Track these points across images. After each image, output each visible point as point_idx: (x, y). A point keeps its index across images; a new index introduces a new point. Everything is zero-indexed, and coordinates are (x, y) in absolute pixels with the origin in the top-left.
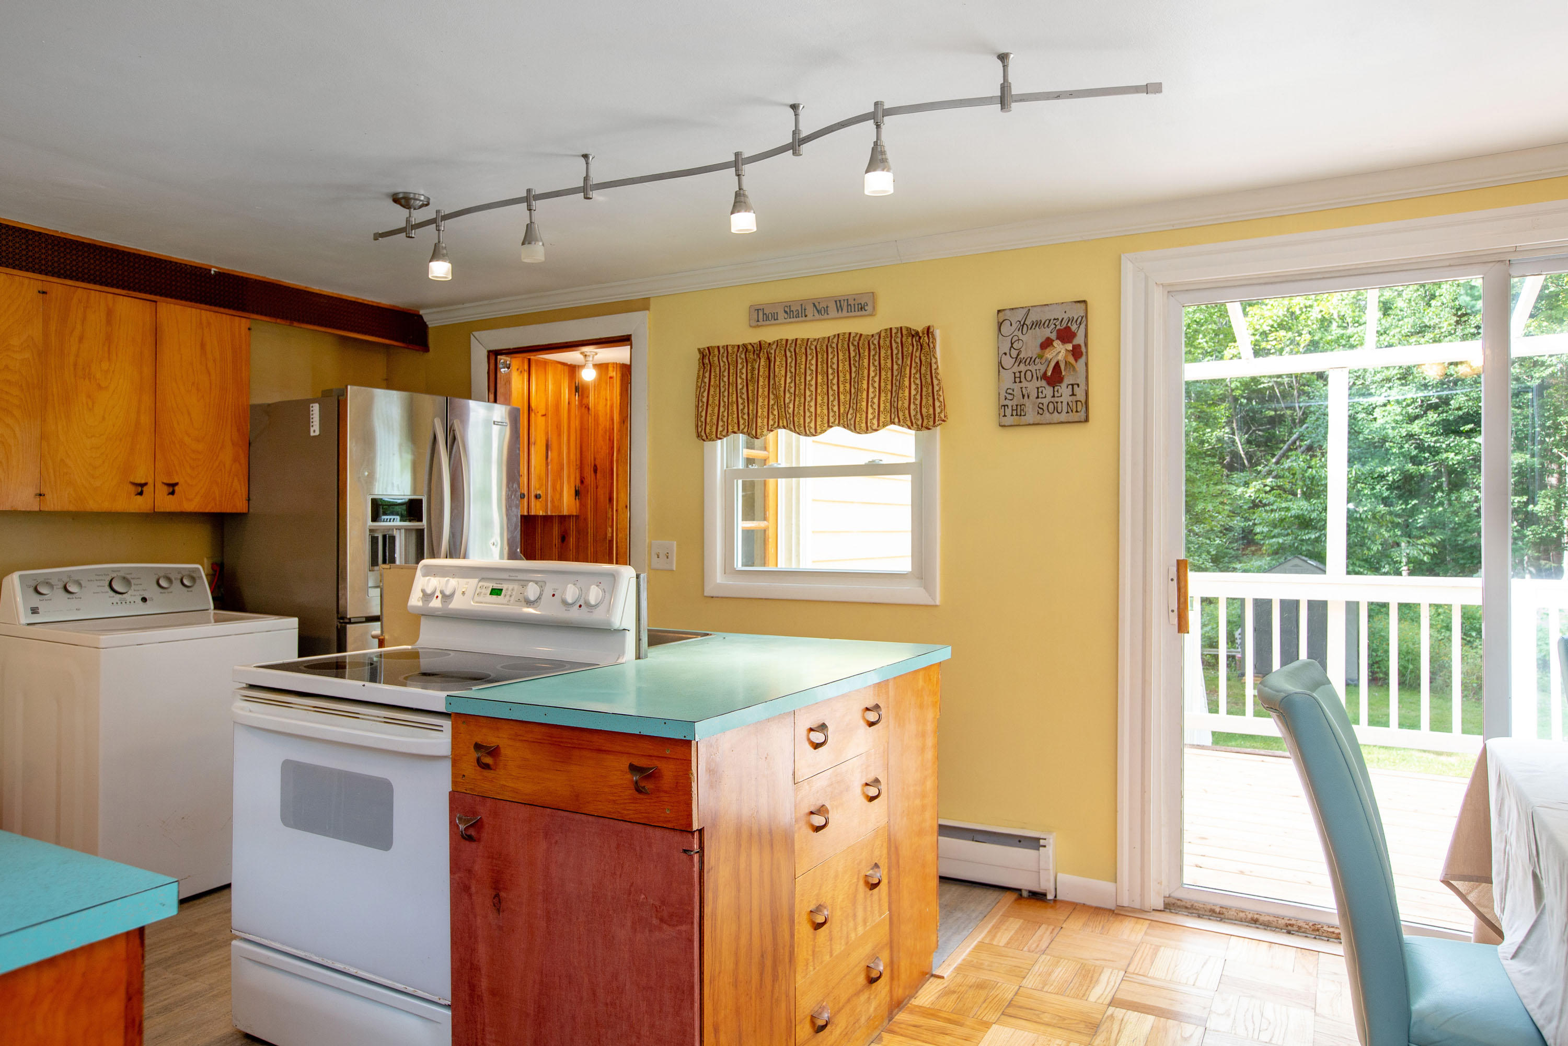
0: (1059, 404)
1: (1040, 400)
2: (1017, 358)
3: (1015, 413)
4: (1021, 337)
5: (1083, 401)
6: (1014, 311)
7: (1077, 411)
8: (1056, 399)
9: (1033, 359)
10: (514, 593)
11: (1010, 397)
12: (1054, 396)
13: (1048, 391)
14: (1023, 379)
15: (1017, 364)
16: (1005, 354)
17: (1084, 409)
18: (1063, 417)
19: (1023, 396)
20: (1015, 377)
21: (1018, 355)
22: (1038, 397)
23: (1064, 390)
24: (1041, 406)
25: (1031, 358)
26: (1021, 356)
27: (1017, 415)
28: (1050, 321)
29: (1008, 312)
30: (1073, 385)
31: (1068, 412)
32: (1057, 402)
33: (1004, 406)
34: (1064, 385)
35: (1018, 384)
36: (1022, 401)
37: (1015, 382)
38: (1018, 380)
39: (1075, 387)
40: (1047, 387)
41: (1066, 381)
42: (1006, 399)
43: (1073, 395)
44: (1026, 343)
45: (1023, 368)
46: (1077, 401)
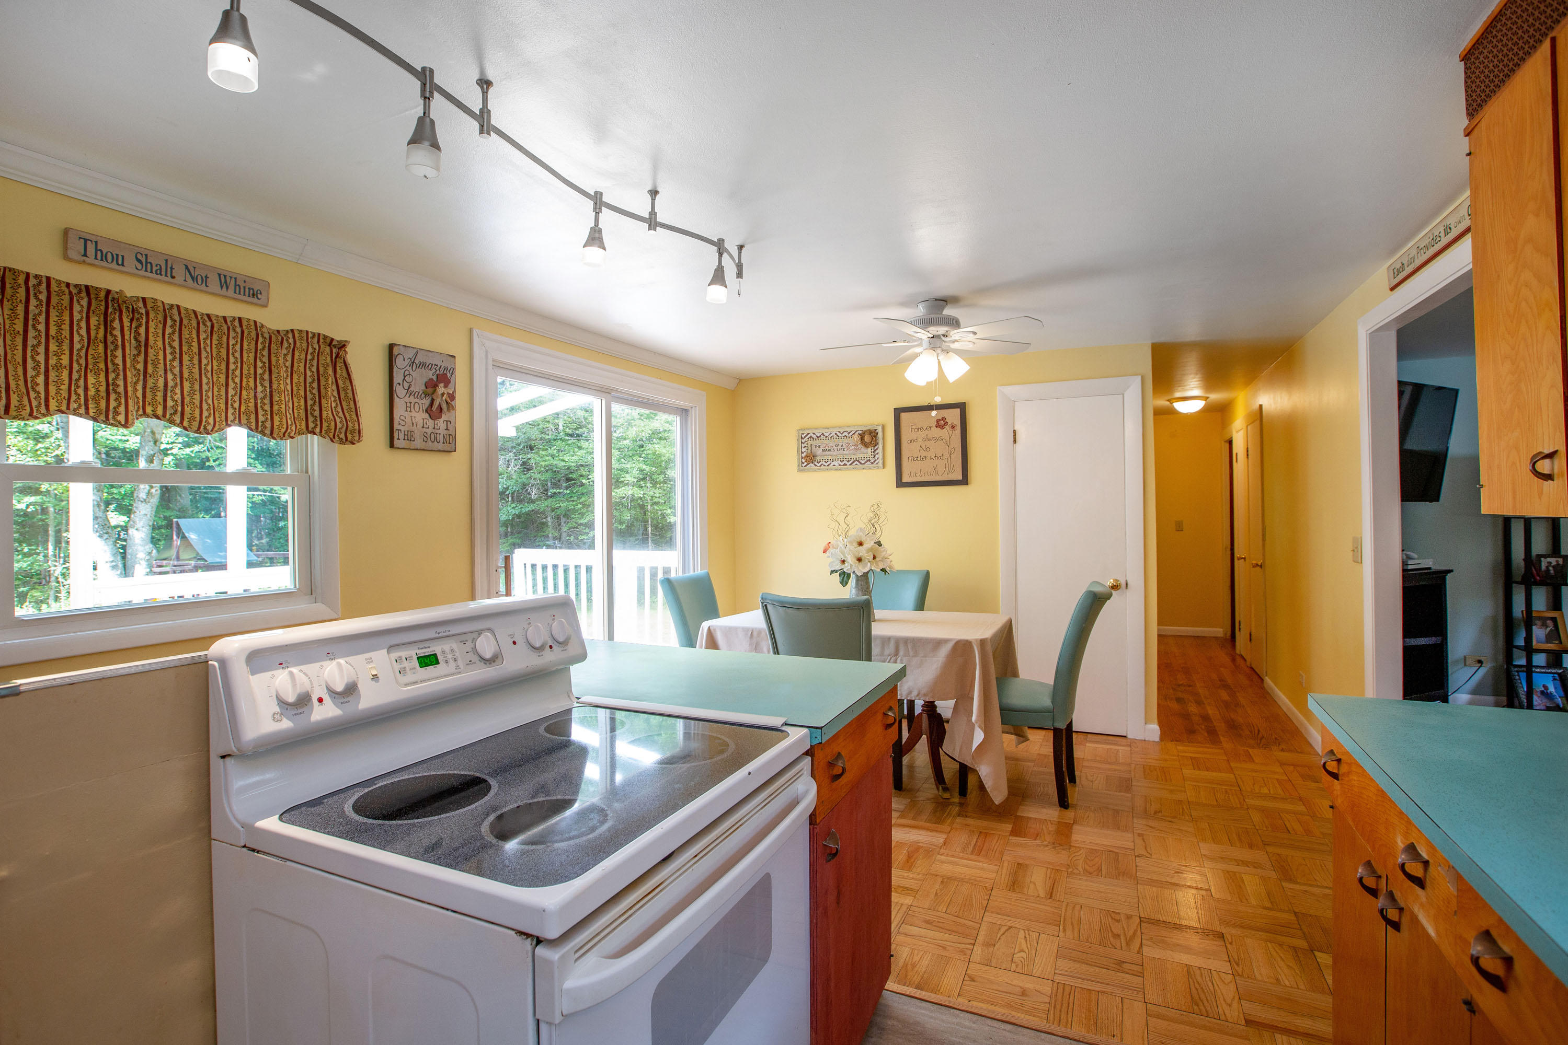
0: (438, 435)
1: (425, 430)
2: (408, 390)
3: (406, 438)
4: (411, 373)
5: (454, 436)
6: (407, 348)
7: (449, 443)
8: (437, 431)
9: (420, 394)
10: (457, 654)
11: (403, 423)
12: (434, 428)
13: (430, 423)
14: (412, 410)
15: (408, 395)
16: (399, 384)
17: (454, 442)
18: (440, 446)
19: (413, 424)
20: (407, 407)
21: (409, 388)
22: (423, 427)
23: (441, 423)
24: (425, 434)
25: (419, 393)
26: (412, 389)
27: (408, 440)
28: (432, 365)
29: (401, 347)
30: (447, 421)
31: (443, 443)
32: (437, 434)
33: (398, 430)
34: (441, 420)
35: (408, 413)
36: (412, 428)
37: (407, 411)
38: (408, 409)
39: (449, 423)
40: (430, 420)
41: (444, 417)
42: (399, 424)
43: (447, 429)
44: (415, 379)
45: (412, 399)
46: (449, 435)
